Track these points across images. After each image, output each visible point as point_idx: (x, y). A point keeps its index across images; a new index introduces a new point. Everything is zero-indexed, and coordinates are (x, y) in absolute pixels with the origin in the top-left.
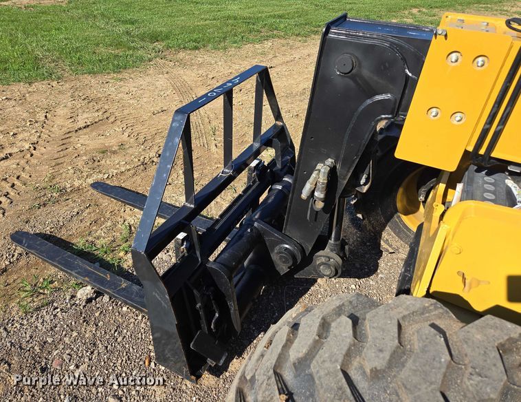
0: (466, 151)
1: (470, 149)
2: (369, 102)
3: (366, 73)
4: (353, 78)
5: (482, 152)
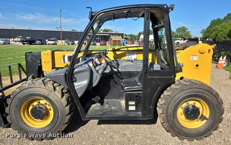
2: (36, 63)
3: (34, 59)
4: (32, 60)
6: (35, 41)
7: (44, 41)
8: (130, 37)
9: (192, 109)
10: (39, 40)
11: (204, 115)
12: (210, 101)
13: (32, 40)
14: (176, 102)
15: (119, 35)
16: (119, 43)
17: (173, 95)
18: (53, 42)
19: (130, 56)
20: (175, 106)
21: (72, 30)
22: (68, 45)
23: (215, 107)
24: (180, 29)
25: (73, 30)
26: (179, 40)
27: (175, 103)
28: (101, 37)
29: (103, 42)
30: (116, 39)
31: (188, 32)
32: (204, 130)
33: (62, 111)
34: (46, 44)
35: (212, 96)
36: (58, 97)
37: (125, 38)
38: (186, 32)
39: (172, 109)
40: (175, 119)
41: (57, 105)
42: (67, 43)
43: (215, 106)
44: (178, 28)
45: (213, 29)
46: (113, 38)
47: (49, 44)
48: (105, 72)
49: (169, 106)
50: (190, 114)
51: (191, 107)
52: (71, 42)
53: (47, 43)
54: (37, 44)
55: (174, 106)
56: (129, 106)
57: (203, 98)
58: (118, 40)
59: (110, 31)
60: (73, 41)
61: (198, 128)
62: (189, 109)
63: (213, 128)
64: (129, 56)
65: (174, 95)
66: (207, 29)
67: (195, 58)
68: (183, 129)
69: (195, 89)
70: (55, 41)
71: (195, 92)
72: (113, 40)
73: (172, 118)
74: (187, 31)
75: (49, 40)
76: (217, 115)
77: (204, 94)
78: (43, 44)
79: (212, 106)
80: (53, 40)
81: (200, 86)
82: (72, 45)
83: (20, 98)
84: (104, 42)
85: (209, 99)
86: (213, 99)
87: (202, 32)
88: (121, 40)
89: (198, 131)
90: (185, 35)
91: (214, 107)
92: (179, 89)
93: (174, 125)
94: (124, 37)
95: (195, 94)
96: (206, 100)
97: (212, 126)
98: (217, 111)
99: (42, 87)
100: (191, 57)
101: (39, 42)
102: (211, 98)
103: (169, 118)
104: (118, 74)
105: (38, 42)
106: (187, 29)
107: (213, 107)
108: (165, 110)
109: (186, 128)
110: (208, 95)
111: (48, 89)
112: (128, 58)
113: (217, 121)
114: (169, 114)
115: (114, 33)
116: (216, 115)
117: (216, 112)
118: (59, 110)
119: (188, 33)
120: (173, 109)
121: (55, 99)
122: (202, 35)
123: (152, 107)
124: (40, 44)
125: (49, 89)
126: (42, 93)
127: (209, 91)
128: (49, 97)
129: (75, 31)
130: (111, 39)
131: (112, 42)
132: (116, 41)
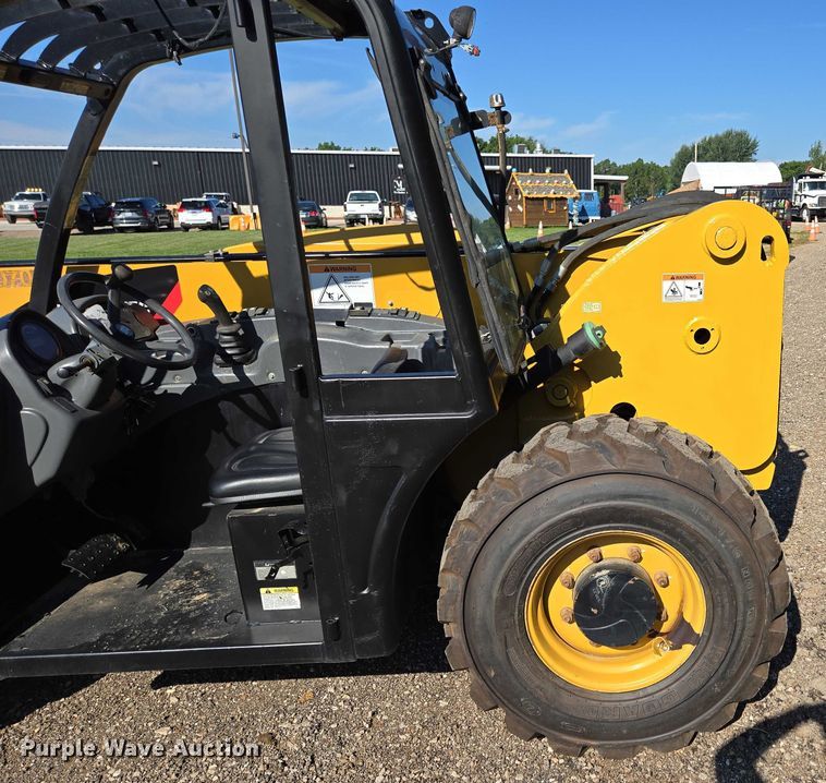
6: (111, 212)
7: (158, 212)
8: (626, 178)
9: (613, 591)
10: (130, 206)
11: (687, 618)
12: (700, 540)
13: (93, 210)
14: (511, 557)
15: (558, 165)
16: (560, 211)
17: (490, 518)
18: (206, 217)
19: (333, 289)
20: (504, 582)
21: (321, 147)
23: (734, 575)
25: (326, 147)
27: (503, 562)
30: (539, 189)
32: (678, 699)
34: (171, 228)
35: (712, 515)
37: (598, 183)
39: (490, 597)
40: (512, 650)
43: (730, 566)
46: (526, 184)
47: (186, 228)
48: (163, 388)
49: (474, 582)
50: (602, 619)
51: (604, 580)
53: (177, 223)
54: (122, 230)
55: (500, 578)
56: (263, 590)
57: (659, 527)
58: (551, 195)
59: (516, 147)
60: (314, 209)
61: (650, 691)
62: (596, 592)
63: (729, 687)
64: (330, 289)
65: (497, 517)
67: (690, 293)
68: (566, 699)
69: (610, 479)
70: (218, 211)
71: (615, 498)
72: (525, 194)
73: (498, 647)
75: (185, 206)
76: (749, 619)
77: (666, 508)
78: (151, 228)
79: (716, 568)
80: (207, 207)
81: (641, 462)
82: (308, 227)
85: (693, 534)
86: (715, 531)
88: (568, 196)
89: (650, 705)
91: (725, 572)
92: (523, 483)
93: (514, 682)
94: (593, 177)
95: (615, 509)
96: (677, 536)
97: (723, 678)
98: (745, 596)
100: (667, 285)
101: (129, 214)
102: (708, 526)
103: (480, 648)
104: (248, 398)
105: (124, 217)
107: (720, 576)
108: (454, 602)
109: (582, 690)
110: (687, 511)
112: (326, 298)
113: (751, 650)
114: (478, 622)
115: (541, 155)
116: (740, 618)
117: (740, 598)
120: (495, 595)
123: (375, 593)
124: (137, 230)
127: (695, 485)
129: (338, 148)
130: (517, 192)
131: (519, 207)
132: (542, 199)
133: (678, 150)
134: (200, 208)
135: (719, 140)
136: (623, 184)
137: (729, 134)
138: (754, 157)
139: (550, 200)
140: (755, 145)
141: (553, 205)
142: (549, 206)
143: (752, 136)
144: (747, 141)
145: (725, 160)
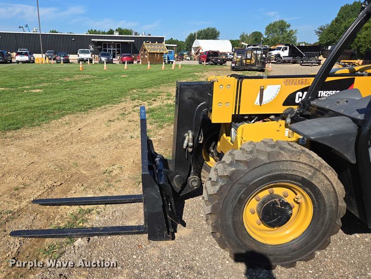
0: (233, 115)
1: (234, 114)
2: (199, 106)
3: (196, 96)
4: (192, 99)
5: (237, 113)
7: (7, 56)
8: (176, 45)
16: (161, 58)
18: (26, 58)
21: (51, 32)
22: (58, 63)
24: (274, 25)
25: (53, 32)
26: (279, 49)
28: (118, 46)
29: (126, 56)
30: (154, 49)
31: (291, 31)
33: (332, 211)
34: (11, 62)
36: (332, 181)
38: (286, 32)
41: (326, 199)
42: (54, 59)
44: (270, 25)
45: (344, 24)
46: (149, 47)
47: (18, 62)
52: (62, 58)
53: (14, 61)
58: (158, 52)
60: (66, 56)
66: (332, 25)
70: (30, 56)
72: (149, 51)
74: (288, 30)
75: (18, 54)
78: (5, 62)
82: (64, 63)
83: (251, 184)
84: (129, 56)
87: (319, 32)
88: (164, 52)
90: (284, 38)
99: (301, 161)
106: (289, 26)
111: (314, 163)
118: (328, 209)
119: (290, 34)
121: (324, 184)
122: (318, 38)
125: (314, 166)
126: (298, 174)
128: (313, 182)
129: (57, 32)
130: (145, 50)
131: (146, 56)
132: (155, 53)
133: (189, 35)
134: (24, 55)
135: (204, 31)
136: (174, 48)
137: (208, 29)
138: (218, 38)
139: (157, 53)
140: (219, 33)
141: (158, 56)
142: (157, 56)
143: (218, 30)
144: (216, 31)
145: (207, 39)
